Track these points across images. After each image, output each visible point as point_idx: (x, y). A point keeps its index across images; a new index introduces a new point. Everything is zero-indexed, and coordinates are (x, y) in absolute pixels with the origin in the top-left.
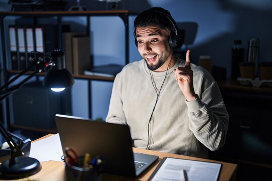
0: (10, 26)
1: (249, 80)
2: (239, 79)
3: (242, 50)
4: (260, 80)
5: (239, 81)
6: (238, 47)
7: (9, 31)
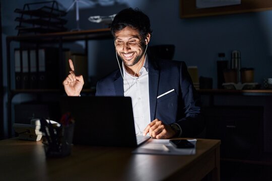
0: (16, 50)
1: (233, 83)
2: (224, 84)
3: (226, 62)
4: (242, 83)
5: (224, 86)
6: (222, 59)
7: (14, 53)
